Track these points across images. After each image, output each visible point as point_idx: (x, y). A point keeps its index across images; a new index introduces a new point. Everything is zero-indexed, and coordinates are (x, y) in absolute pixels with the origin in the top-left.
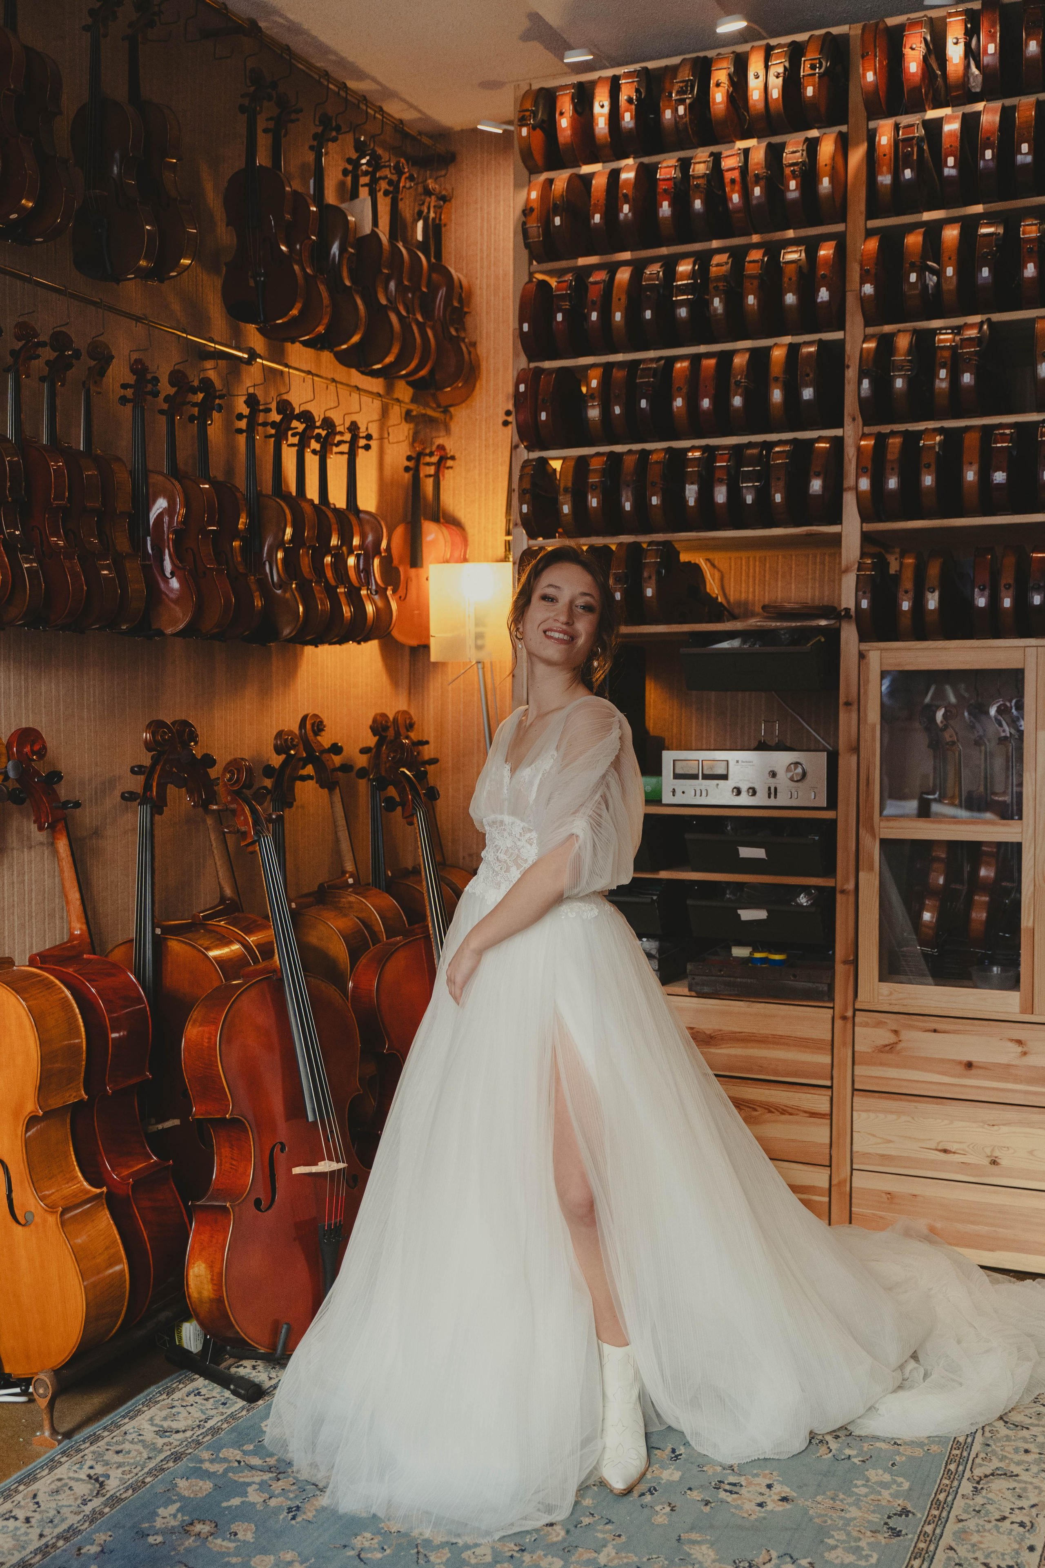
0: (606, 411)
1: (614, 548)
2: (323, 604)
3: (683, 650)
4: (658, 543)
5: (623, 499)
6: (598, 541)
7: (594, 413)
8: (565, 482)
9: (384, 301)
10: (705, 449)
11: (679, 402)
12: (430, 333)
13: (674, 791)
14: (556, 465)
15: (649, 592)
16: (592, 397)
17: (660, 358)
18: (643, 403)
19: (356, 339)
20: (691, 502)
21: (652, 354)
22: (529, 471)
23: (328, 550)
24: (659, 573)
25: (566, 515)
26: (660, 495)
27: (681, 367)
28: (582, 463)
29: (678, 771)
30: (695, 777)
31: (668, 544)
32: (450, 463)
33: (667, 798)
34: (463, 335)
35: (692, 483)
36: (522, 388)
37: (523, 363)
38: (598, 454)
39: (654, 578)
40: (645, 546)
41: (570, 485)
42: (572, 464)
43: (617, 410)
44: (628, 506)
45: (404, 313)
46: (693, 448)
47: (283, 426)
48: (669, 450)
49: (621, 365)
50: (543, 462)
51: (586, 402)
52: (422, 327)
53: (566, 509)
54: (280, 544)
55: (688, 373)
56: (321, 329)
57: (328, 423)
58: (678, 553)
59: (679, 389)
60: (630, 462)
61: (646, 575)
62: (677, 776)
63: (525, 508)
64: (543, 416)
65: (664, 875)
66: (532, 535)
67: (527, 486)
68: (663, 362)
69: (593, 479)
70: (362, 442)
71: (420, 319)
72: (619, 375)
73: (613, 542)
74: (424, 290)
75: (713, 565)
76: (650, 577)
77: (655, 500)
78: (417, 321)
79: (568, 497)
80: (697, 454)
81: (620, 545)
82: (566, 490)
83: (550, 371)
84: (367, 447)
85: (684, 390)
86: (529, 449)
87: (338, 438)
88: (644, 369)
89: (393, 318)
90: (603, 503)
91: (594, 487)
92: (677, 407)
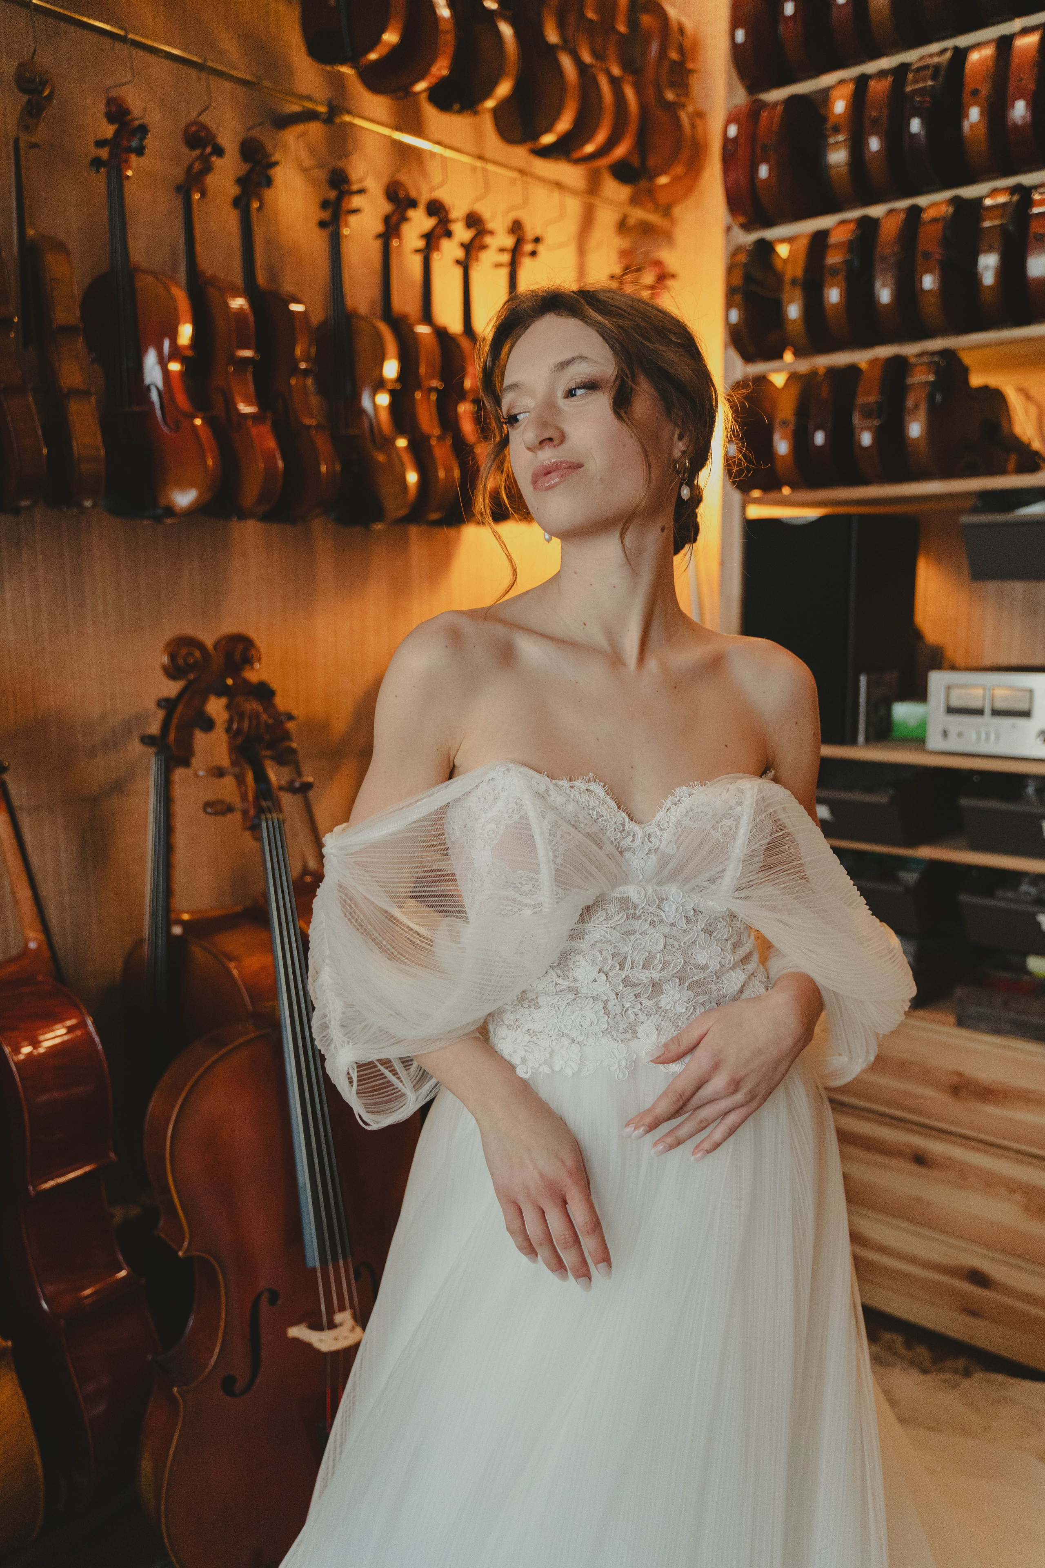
0: (857, 147)
1: (864, 366)
2: (449, 471)
3: (966, 519)
4: (933, 354)
5: (878, 284)
6: (841, 359)
7: (838, 157)
8: (796, 270)
9: (553, 37)
10: (1014, 190)
11: (974, 114)
12: (629, 92)
13: (945, 734)
14: (783, 250)
15: (915, 430)
16: (836, 130)
17: (944, 51)
18: (915, 125)
19: (504, 89)
20: (988, 278)
21: (935, 47)
22: (742, 258)
23: (462, 395)
24: (931, 398)
25: (795, 321)
26: (937, 272)
27: (980, 60)
28: (820, 239)
29: (955, 703)
30: (979, 712)
31: (949, 355)
32: (670, 283)
33: (934, 742)
34: (683, 100)
35: (990, 249)
36: (733, 131)
37: (741, 97)
38: (843, 222)
39: (923, 407)
40: (913, 360)
41: (799, 272)
42: (803, 243)
43: (874, 144)
44: (885, 295)
45: (587, 57)
46: (994, 192)
47: (394, 219)
48: (956, 201)
49: (882, 74)
50: (765, 248)
51: (826, 137)
52: (615, 83)
53: (794, 311)
54: (380, 384)
55: (991, 63)
56: (441, 68)
57: (473, 221)
58: (965, 371)
59: (975, 92)
60: (890, 229)
61: (910, 403)
62: (951, 711)
63: (734, 316)
64: (764, 171)
65: (926, 852)
66: (748, 358)
67: (738, 281)
68: (948, 55)
69: (834, 259)
70: (529, 247)
71: (616, 71)
72: (878, 88)
73: (861, 358)
74: (622, 28)
75: (1027, 396)
76: (916, 406)
77: (928, 282)
78: (608, 73)
79: (798, 294)
80: (1002, 199)
81: (873, 362)
82: (794, 282)
83: (776, 104)
84: (533, 254)
85: (984, 92)
86: (747, 227)
87: (488, 240)
88: (919, 69)
89: (566, 62)
90: (849, 294)
91: (834, 271)
92: (973, 126)
